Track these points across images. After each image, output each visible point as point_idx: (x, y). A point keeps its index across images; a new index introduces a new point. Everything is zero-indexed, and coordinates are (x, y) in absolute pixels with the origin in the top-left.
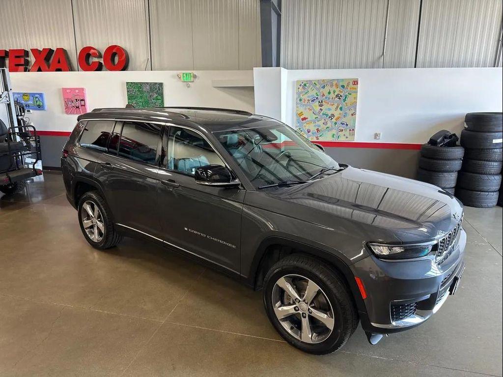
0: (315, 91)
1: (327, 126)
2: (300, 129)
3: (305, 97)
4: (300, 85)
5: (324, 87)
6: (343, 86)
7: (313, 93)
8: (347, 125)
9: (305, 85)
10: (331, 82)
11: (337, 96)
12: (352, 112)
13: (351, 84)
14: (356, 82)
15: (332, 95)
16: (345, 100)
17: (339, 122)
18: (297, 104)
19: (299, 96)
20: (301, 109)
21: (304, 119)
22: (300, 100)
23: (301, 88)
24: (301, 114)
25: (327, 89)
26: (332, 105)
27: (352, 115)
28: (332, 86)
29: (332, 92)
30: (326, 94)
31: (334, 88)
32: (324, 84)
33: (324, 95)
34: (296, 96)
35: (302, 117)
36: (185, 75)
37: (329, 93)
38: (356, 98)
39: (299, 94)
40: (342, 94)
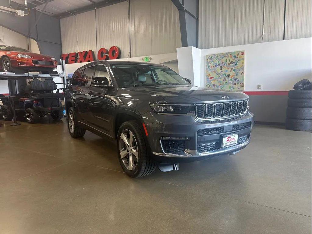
0: (218, 61)
1: (225, 82)
2: (209, 84)
3: (212, 65)
4: (209, 58)
5: (223, 58)
6: (235, 56)
7: (216, 62)
8: (239, 80)
9: (211, 57)
10: (227, 54)
11: (231, 62)
12: (241, 72)
13: (240, 54)
14: (243, 53)
15: (228, 62)
16: (236, 65)
17: (233, 79)
18: (207, 69)
19: (208, 64)
20: (209, 72)
21: (211, 78)
22: (209, 67)
23: (209, 59)
24: (209, 75)
25: (225, 58)
26: (228, 68)
27: (242, 74)
28: (228, 56)
29: (228, 61)
30: (224, 62)
31: (229, 58)
32: (223, 56)
33: (223, 63)
34: (206, 64)
35: (210, 77)
36: (146, 58)
37: (226, 61)
38: (243, 63)
39: (208, 63)
40: (234, 61)
